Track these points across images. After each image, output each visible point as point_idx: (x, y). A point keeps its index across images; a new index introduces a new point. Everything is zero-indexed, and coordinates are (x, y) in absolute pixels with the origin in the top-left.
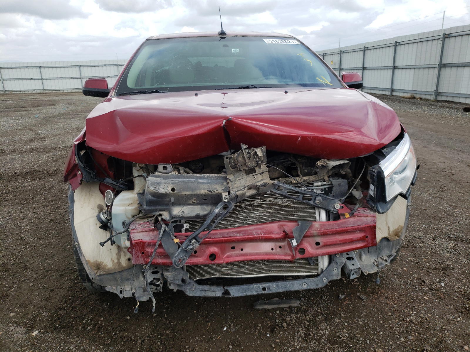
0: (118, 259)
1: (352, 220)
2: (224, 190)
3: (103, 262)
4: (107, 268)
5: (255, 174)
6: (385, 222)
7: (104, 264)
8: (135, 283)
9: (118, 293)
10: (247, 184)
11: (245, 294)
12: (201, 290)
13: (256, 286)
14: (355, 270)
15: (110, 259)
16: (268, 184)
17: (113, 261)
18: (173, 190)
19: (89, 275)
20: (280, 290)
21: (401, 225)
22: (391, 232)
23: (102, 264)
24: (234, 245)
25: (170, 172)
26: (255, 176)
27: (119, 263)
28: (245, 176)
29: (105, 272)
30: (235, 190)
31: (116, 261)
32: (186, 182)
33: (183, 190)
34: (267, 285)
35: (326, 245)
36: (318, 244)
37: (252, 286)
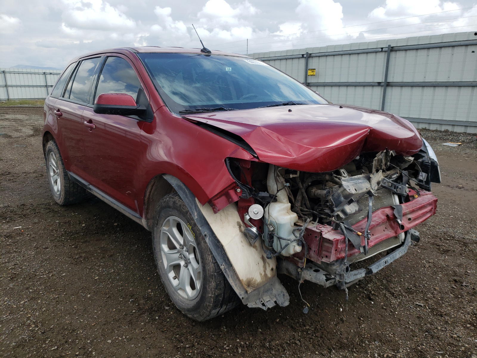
0: (265, 271)
1: (419, 199)
3: (253, 278)
4: (256, 283)
7: (253, 280)
8: (274, 292)
9: (260, 306)
12: (354, 275)
15: (259, 274)
17: (261, 274)
19: (239, 296)
23: (252, 281)
27: (266, 275)
29: (254, 287)
31: (263, 274)
34: (387, 259)
35: (415, 219)
36: (410, 219)
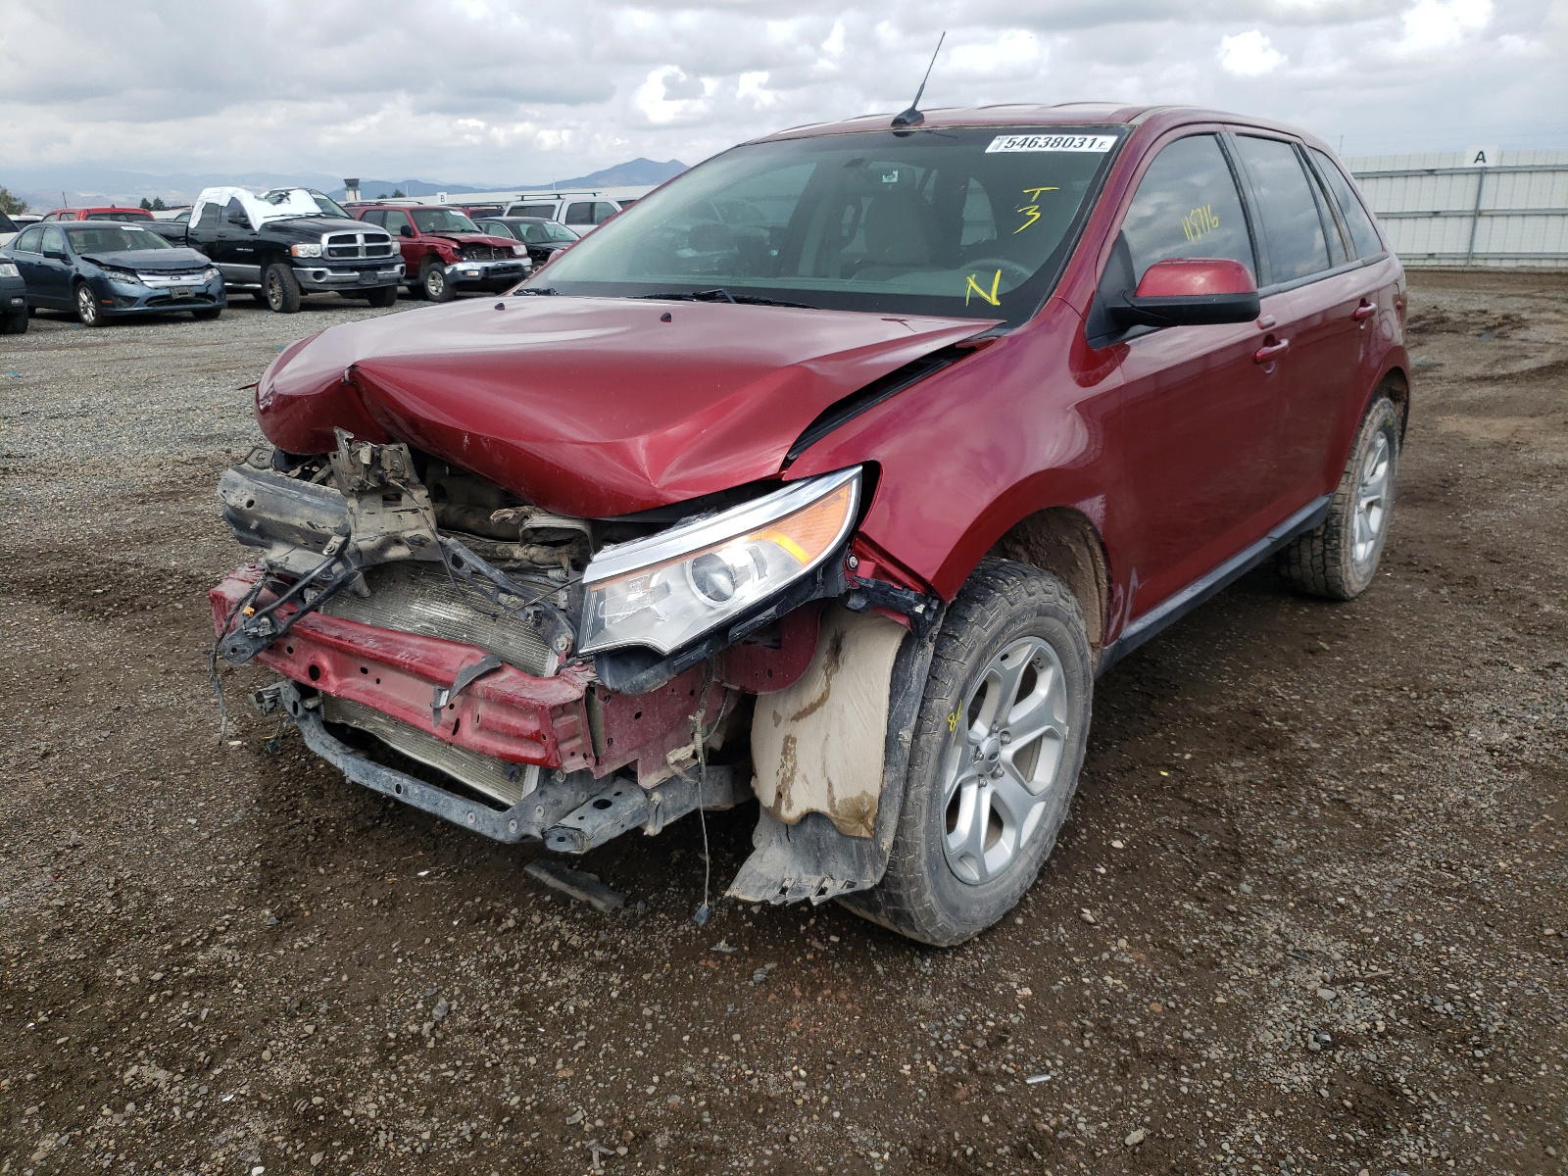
2: (338, 532)
5: (399, 509)
6: (820, 765)
10: (386, 530)
11: (365, 782)
13: (385, 773)
14: (571, 832)
16: (428, 540)
18: (250, 503)
20: (424, 806)
21: (869, 792)
22: (837, 802)
24: (365, 666)
25: (265, 468)
26: (401, 514)
28: (381, 509)
30: (360, 536)
32: (281, 495)
33: (266, 509)
34: (405, 781)
35: (486, 728)
36: (478, 719)
37: (379, 771)
